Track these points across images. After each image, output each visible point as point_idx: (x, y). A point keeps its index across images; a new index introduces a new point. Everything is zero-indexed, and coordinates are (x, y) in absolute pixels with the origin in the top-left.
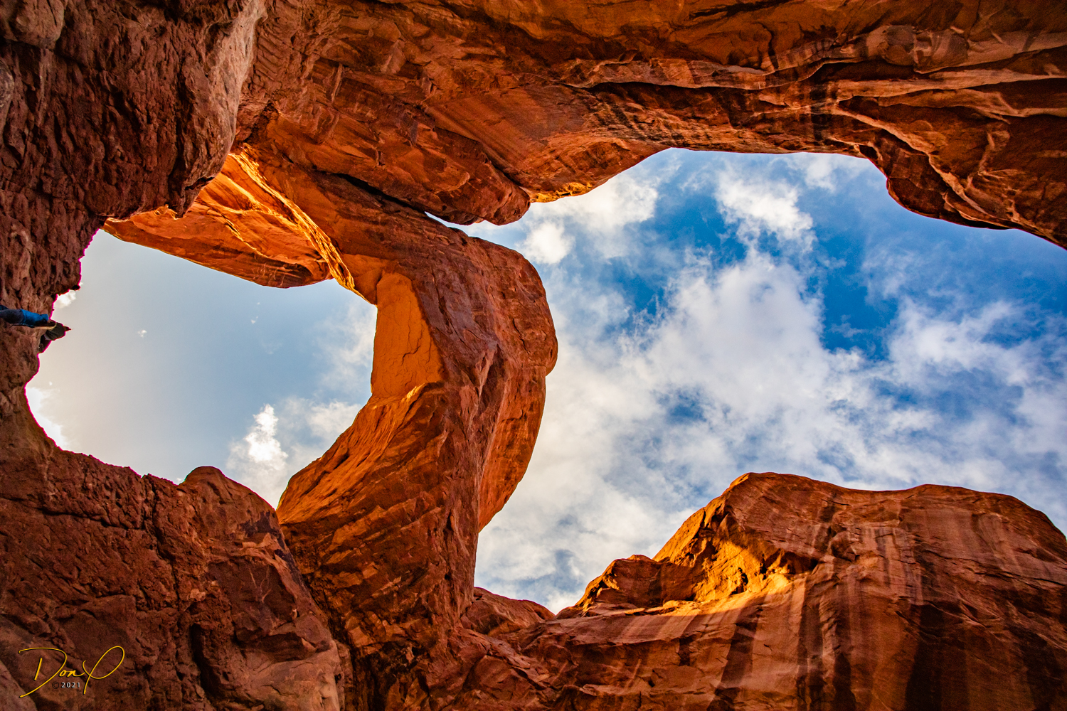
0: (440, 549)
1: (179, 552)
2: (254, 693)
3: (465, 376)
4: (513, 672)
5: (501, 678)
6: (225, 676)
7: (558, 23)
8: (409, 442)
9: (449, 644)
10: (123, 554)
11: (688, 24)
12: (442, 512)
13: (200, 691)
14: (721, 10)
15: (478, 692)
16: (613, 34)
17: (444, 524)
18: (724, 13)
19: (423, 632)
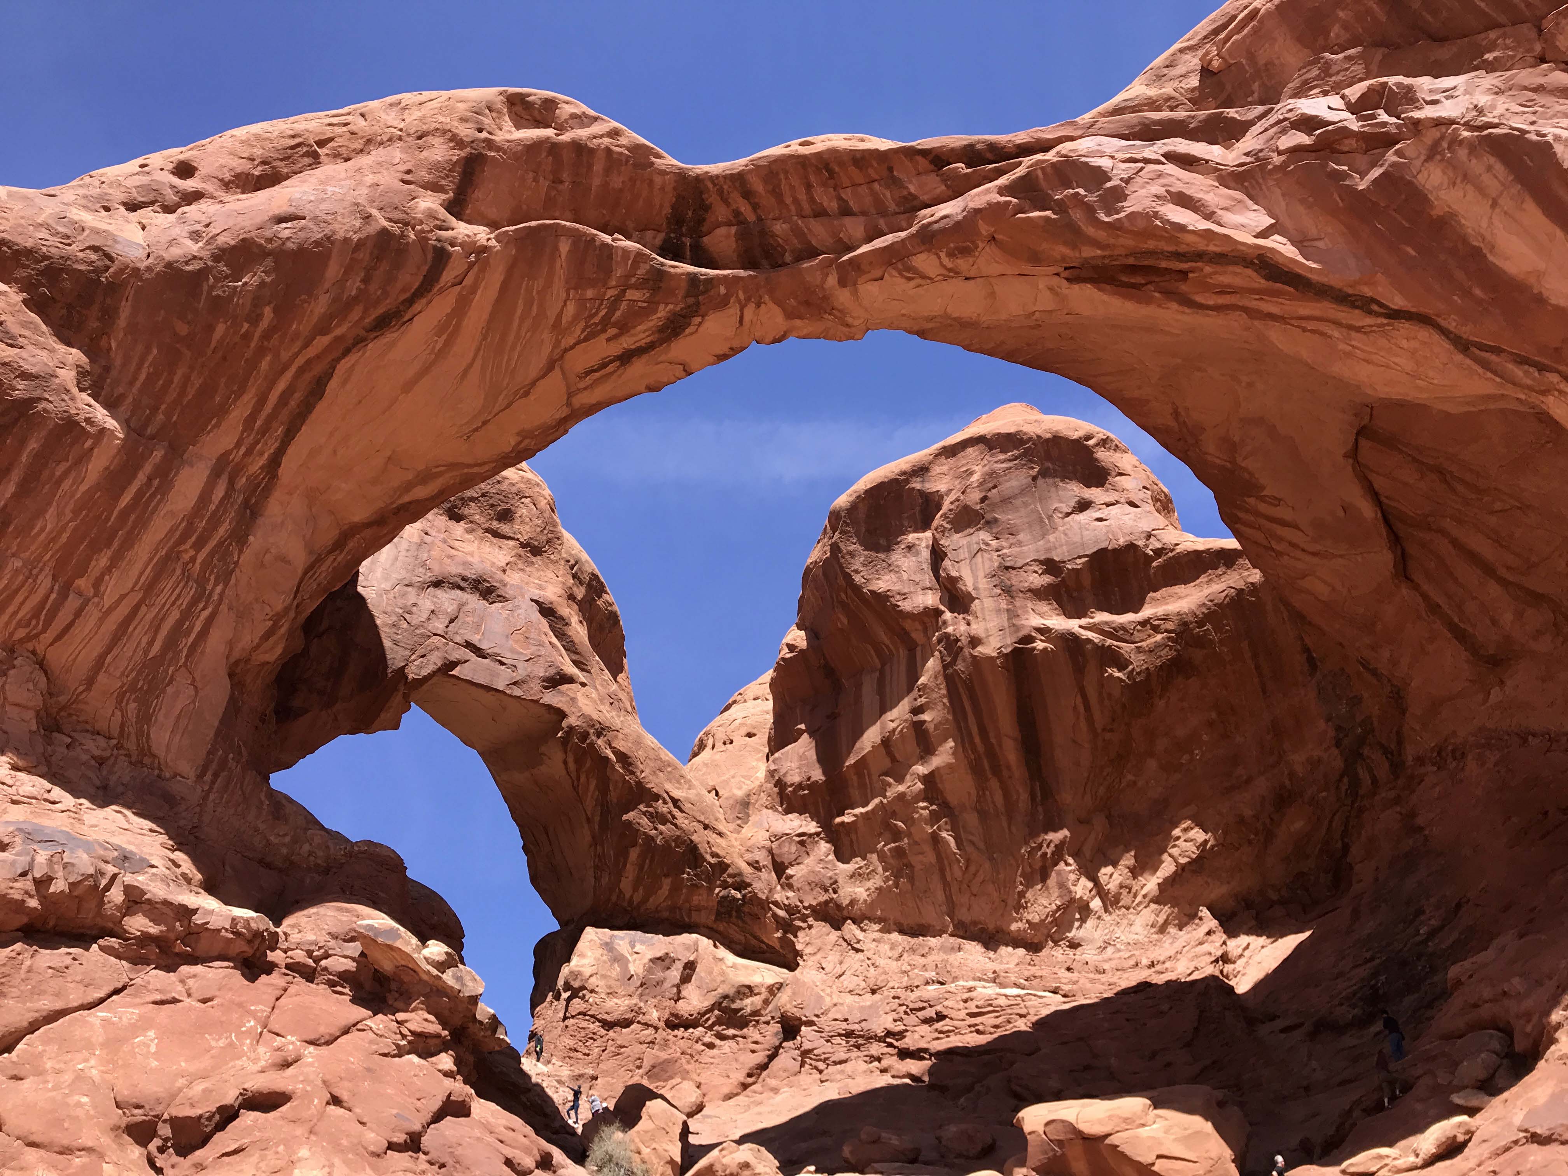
0: (686, 822)
1: (629, 1016)
2: (707, 1004)
3: (564, 687)
4: (797, 839)
5: (794, 849)
6: (691, 1015)
7: (443, 468)
8: (592, 786)
9: (749, 864)
10: (624, 1047)
11: (582, 385)
12: (665, 802)
13: (691, 1030)
14: (611, 362)
15: (789, 871)
16: (513, 443)
17: (671, 805)
18: (618, 363)
19: (730, 876)
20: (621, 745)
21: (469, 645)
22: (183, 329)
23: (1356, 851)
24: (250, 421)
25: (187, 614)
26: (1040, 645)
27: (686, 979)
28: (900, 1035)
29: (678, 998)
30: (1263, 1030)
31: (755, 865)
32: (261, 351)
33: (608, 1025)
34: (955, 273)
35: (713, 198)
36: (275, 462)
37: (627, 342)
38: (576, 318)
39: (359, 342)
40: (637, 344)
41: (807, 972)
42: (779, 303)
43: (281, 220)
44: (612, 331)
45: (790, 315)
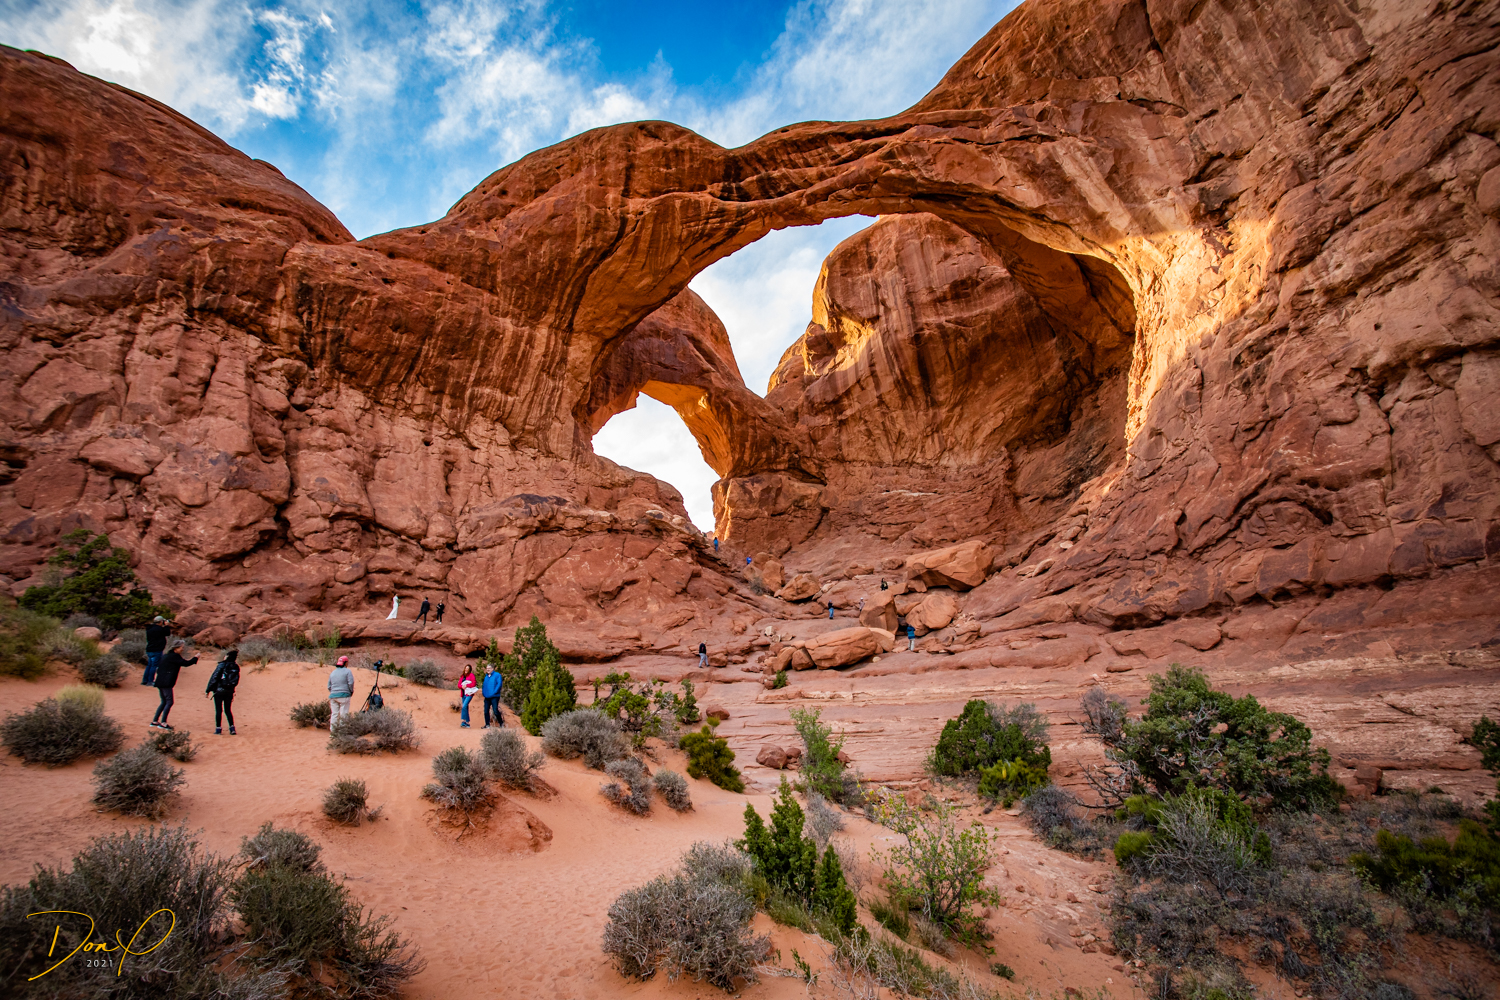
0: (769, 427)
2: (789, 504)
3: (705, 375)
4: (822, 427)
5: (820, 432)
6: (782, 511)
11: (695, 261)
13: (783, 516)
15: (819, 443)
18: (709, 250)
19: (791, 447)
20: (735, 398)
21: (660, 364)
22: (523, 278)
23: (1073, 415)
24: (558, 310)
25: (551, 395)
26: (927, 332)
27: (777, 495)
28: (869, 516)
29: (775, 503)
30: (1022, 502)
31: (802, 442)
32: (557, 280)
33: (747, 520)
34: (861, 197)
35: (742, 164)
36: (571, 324)
37: (712, 241)
38: (688, 236)
39: (596, 266)
40: (717, 241)
41: (831, 488)
42: (781, 214)
43: (552, 217)
45: (786, 218)
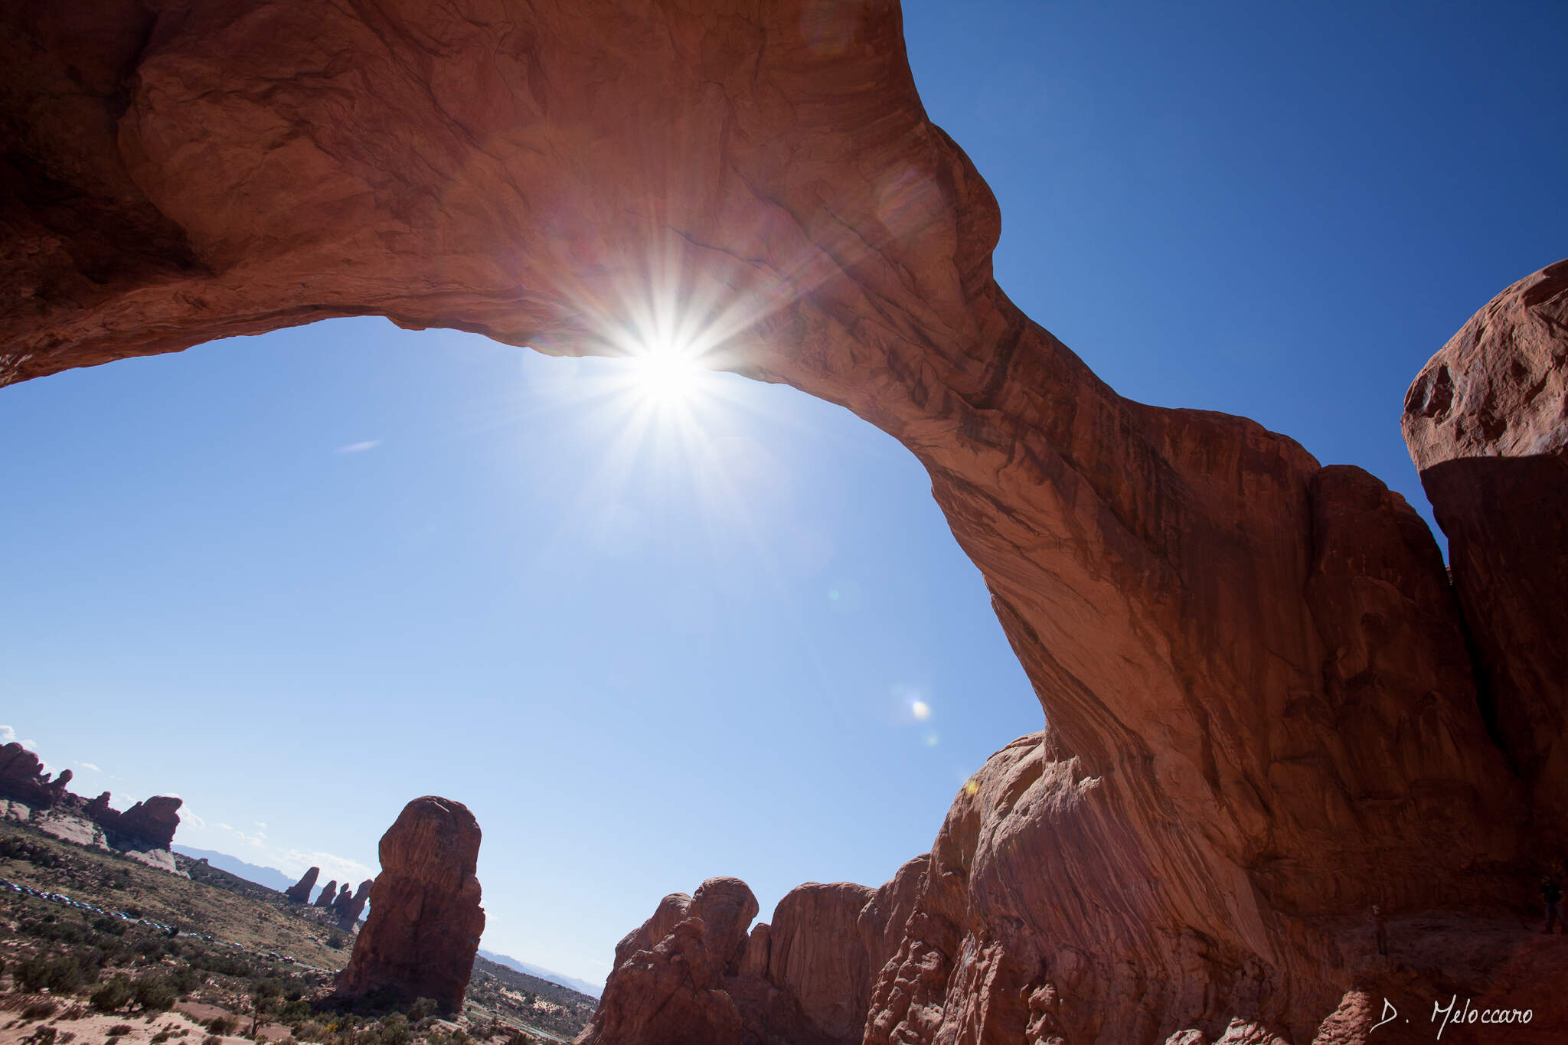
7: (1138, 630)
40: (990, 504)
44: (985, 520)
